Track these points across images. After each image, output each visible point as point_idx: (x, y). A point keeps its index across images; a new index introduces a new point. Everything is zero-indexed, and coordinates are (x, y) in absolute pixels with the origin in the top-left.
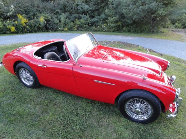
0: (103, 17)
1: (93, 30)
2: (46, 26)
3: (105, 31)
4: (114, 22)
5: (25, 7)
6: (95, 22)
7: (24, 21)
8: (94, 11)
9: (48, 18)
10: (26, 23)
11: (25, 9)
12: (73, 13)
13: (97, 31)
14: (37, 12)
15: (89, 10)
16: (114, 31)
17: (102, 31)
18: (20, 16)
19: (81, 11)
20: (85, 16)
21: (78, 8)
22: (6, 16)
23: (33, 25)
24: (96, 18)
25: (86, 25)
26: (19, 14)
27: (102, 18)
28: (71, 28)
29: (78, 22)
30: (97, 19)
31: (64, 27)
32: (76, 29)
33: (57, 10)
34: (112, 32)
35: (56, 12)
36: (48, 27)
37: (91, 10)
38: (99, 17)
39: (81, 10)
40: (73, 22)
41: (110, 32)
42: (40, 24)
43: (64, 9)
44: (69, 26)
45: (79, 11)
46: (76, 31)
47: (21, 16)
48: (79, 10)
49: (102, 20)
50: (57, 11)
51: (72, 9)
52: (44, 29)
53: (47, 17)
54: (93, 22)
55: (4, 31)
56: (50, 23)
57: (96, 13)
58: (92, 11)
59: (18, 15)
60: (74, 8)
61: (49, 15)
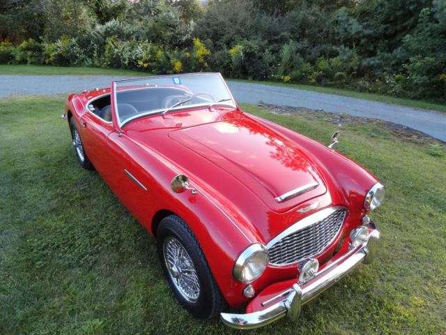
0: (398, 56)
1: (358, 88)
2: (243, 67)
3: (391, 95)
4: (424, 72)
5: (217, 25)
6: (371, 67)
7: (202, 53)
8: (377, 39)
9: (252, 50)
10: (205, 57)
11: (215, 28)
12: (320, 42)
13: (370, 92)
14: (236, 36)
15: (361, 35)
16: (422, 97)
17: (384, 92)
18: (197, 42)
19: (343, 37)
20: (347, 49)
21: (336, 31)
22: (180, 41)
23: (218, 62)
24: (380, 57)
25: (343, 74)
26: (196, 38)
27: (395, 57)
28: (303, 76)
29: (323, 64)
30: (380, 59)
31: (285, 73)
32: (313, 80)
33: (282, 34)
34: (414, 98)
35: (279, 36)
36: (247, 68)
37: (369, 37)
38: (387, 55)
39: (342, 35)
40: (313, 62)
41: (408, 97)
42: (231, 62)
43: (301, 32)
44: (298, 72)
45: (336, 38)
46: (313, 84)
47: (200, 42)
48: (338, 33)
49: (393, 62)
50: (283, 36)
51: (321, 31)
52: (239, 72)
53: (251, 48)
54: (365, 66)
55: (164, 70)
56: (254, 60)
57: (381, 43)
58: (373, 39)
59: (194, 39)
60: (325, 30)
61: (255, 44)
